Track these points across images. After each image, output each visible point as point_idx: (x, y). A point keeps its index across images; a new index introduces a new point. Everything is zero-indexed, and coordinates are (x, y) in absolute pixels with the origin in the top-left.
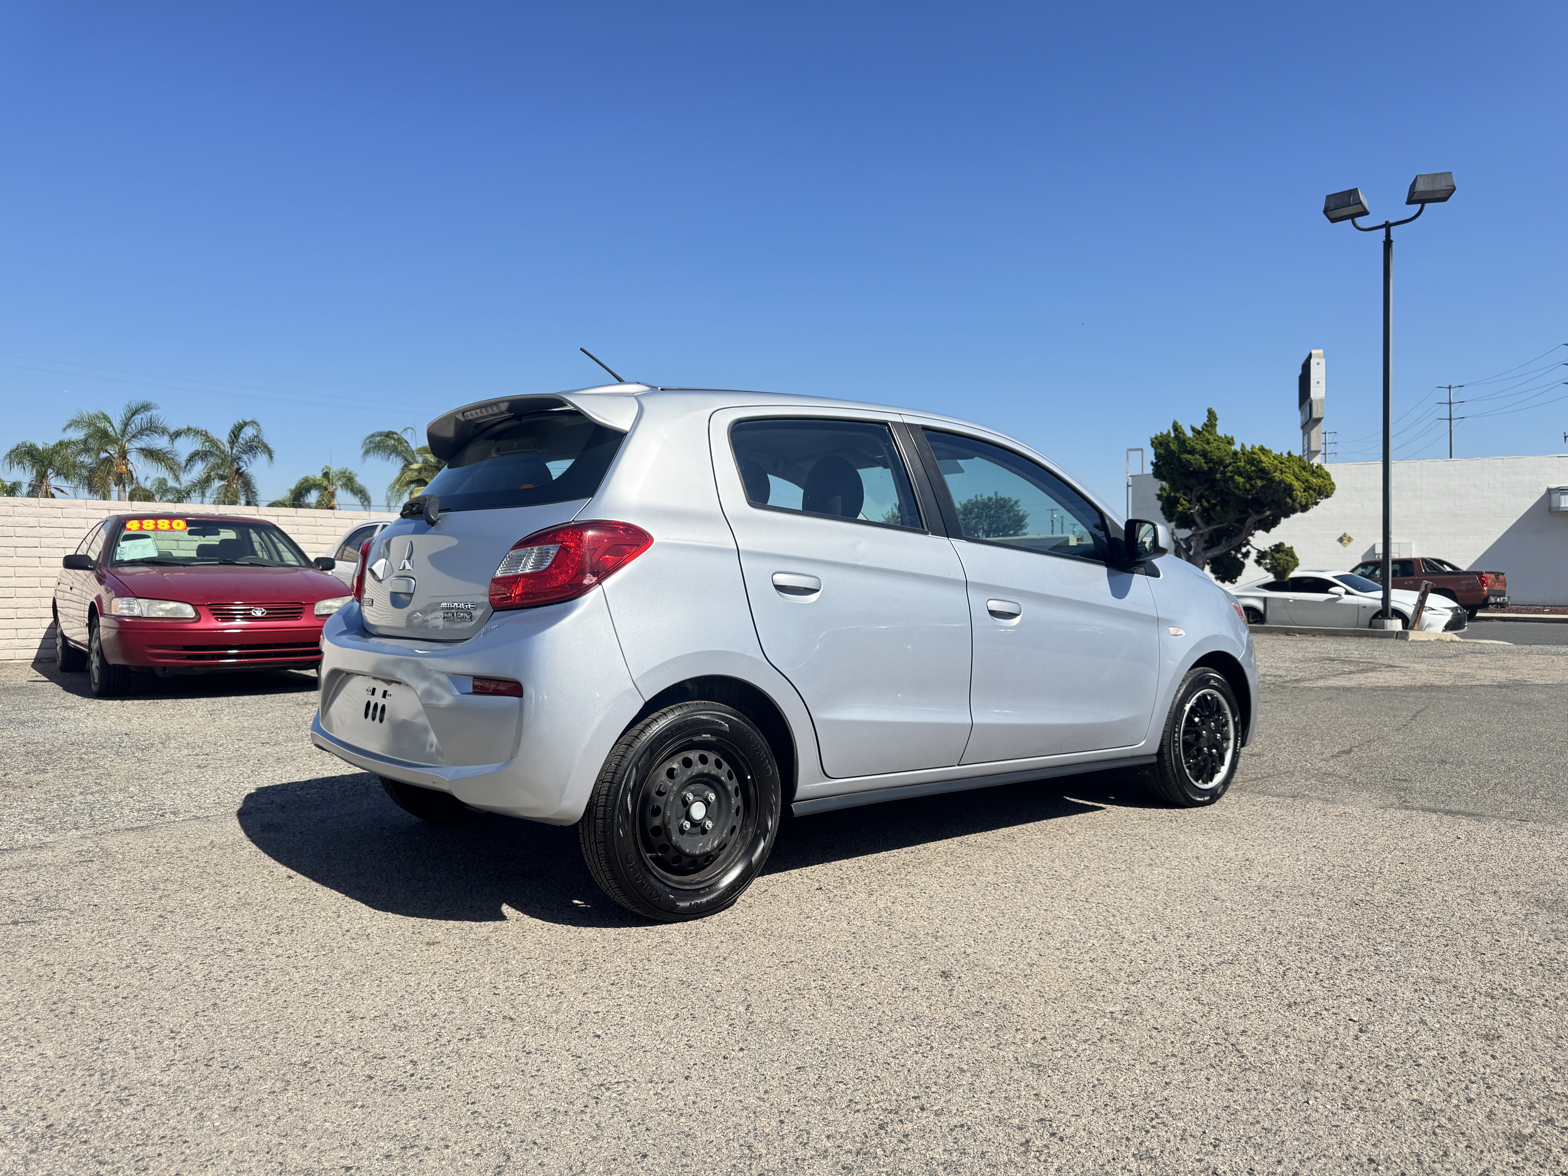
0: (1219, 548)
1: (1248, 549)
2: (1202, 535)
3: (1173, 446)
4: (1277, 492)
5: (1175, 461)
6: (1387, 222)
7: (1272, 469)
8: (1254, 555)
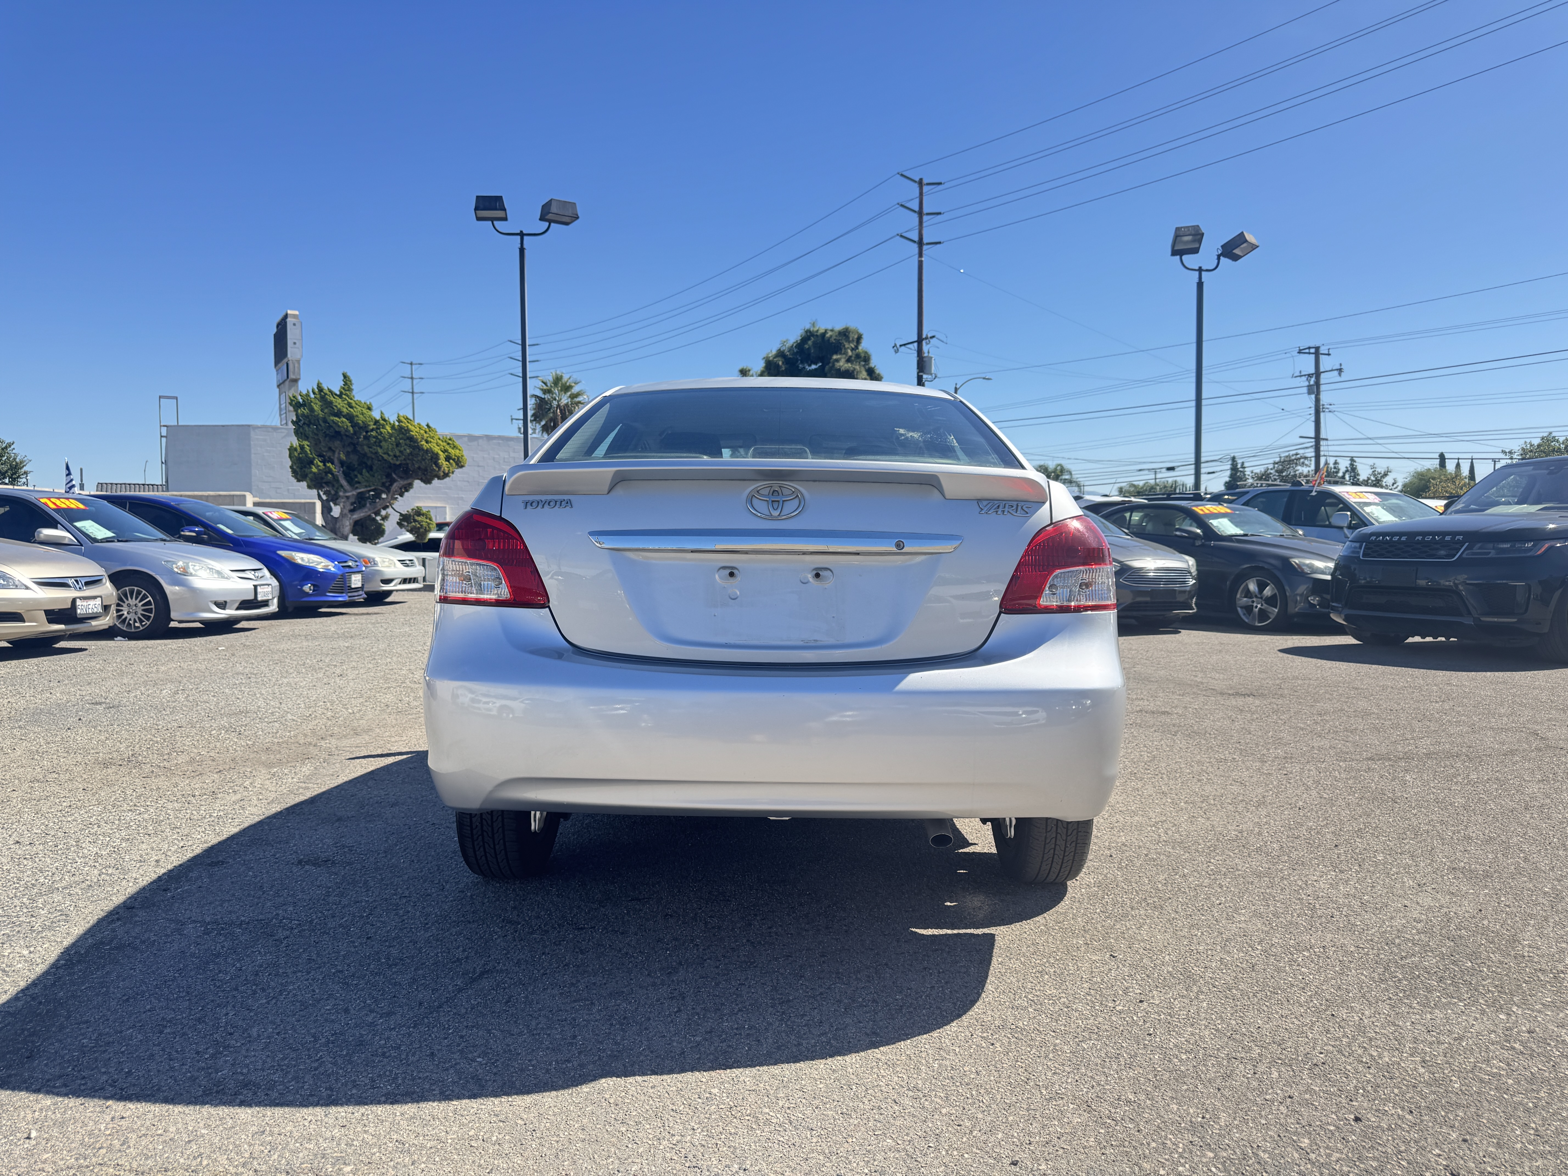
0: (364, 511)
1: (387, 513)
2: (348, 497)
3: (316, 408)
4: (424, 460)
5: (321, 423)
6: (521, 232)
7: (419, 437)
8: (394, 518)
